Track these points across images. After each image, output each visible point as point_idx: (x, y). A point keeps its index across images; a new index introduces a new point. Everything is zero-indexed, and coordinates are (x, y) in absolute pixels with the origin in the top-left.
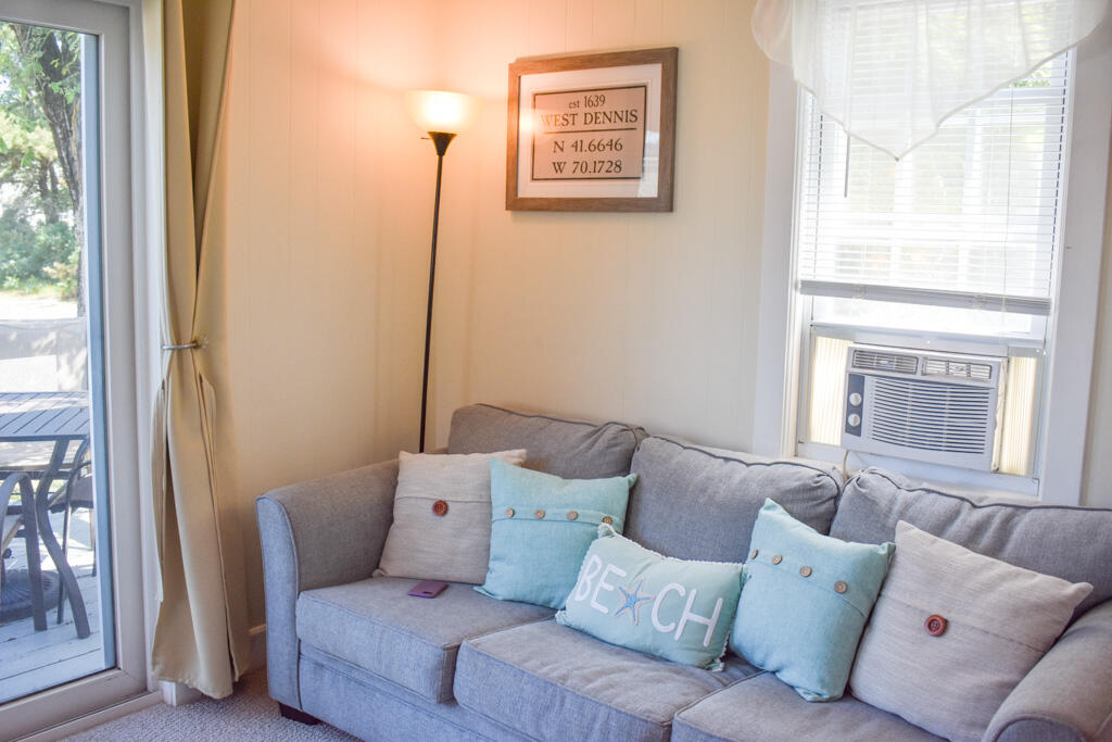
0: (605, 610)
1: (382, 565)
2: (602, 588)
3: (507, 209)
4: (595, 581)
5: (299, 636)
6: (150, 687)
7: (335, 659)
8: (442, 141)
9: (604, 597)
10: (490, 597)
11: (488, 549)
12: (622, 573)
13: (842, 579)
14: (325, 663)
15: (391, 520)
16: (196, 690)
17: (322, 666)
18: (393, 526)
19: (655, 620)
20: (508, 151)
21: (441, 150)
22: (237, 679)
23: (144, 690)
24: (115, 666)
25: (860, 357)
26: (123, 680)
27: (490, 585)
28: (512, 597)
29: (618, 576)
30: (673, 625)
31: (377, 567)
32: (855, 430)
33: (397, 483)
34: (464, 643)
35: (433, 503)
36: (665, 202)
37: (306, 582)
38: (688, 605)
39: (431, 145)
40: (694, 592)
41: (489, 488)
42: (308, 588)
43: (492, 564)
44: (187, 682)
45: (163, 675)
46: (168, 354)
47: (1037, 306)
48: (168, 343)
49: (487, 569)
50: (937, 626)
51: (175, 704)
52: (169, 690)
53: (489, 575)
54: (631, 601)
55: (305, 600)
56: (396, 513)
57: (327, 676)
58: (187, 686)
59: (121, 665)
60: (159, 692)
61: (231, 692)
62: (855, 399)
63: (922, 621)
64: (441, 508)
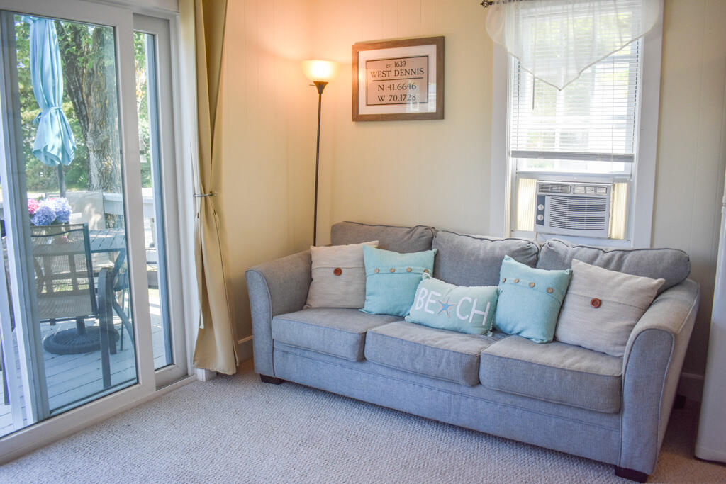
0: (432, 312)
1: (308, 302)
2: (429, 303)
3: (353, 120)
4: (425, 300)
5: (273, 338)
6: (190, 372)
7: (296, 347)
8: (321, 86)
9: (431, 306)
10: (368, 313)
11: (365, 290)
12: (439, 295)
13: (551, 286)
14: (289, 350)
15: (312, 280)
16: (215, 372)
17: (287, 353)
18: (313, 282)
19: (458, 315)
20: (353, 90)
21: (320, 92)
22: (238, 365)
23: (186, 375)
24: (172, 363)
25: (542, 187)
26: (176, 370)
27: (367, 307)
28: (380, 312)
29: (438, 297)
30: (467, 316)
31: (305, 304)
32: (541, 223)
33: (312, 262)
34: (369, 330)
35: (333, 270)
36: (440, 115)
37: (276, 312)
38: (474, 306)
39: (315, 89)
40: (476, 300)
41: (363, 260)
42: (275, 315)
43: (367, 297)
44: (211, 369)
45: (199, 366)
46: (199, 200)
47: (628, 158)
48: (198, 192)
49: (365, 300)
50: (596, 303)
51: (204, 380)
52: (201, 374)
53: (366, 303)
54: (445, 307)
55: (277, 321)
56: (314, 276)
57: (290, 357)
58: (210, 371)
59: (175, 362)
60: (194, 376)
61: (235, 372)
62: (540, 207)
63: (589, 302)
64: (338, 272)
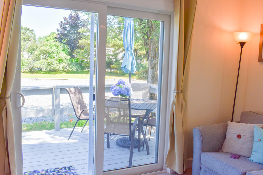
1: (222, 148)
3: (259, 61)
5: (201, 163)
6: (164, 169)
7: (211, 170)
8: (242, 44)
10: (252, 161)
11: (252, 148)
14: (208, 171)
15: (225, 138)
16: (175, 171)
17: (207, 171)
18: (226, 139)
20: (260, 46)
21: (242, 47)
22: (184, 171)
23: (162, 169)
24: (157, 163)
26: (158, 166)
27: (252, 158)
28: (258, 162)
31: (221, 149)
33: (227, 129)
34: (247, 172)
35: (237, 135)
37: (205, 150)
39: (239, 45)
41: (253, 133)
42: (204, 152)
43: (253, 153)
44: (173, 169)
45: (167, 166)
46: (175, 93)
48: (176, 90)
49: (251, 154)
51: (169, 174)
52: (168, 170)
53: (252, 155)
55: (204, 154)
56: (227, 136)
57: (208, 174)
58: (172, 170)
59: (158, 162)
60: (166, 170)
61: (183, 173)
64: (239, 136)
